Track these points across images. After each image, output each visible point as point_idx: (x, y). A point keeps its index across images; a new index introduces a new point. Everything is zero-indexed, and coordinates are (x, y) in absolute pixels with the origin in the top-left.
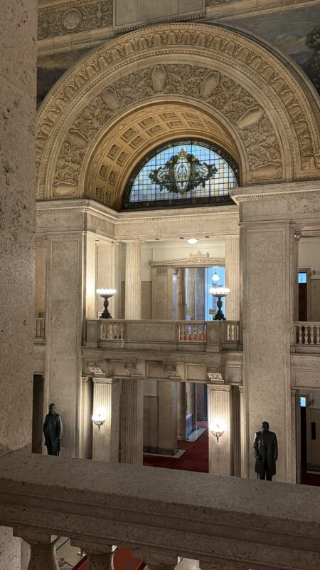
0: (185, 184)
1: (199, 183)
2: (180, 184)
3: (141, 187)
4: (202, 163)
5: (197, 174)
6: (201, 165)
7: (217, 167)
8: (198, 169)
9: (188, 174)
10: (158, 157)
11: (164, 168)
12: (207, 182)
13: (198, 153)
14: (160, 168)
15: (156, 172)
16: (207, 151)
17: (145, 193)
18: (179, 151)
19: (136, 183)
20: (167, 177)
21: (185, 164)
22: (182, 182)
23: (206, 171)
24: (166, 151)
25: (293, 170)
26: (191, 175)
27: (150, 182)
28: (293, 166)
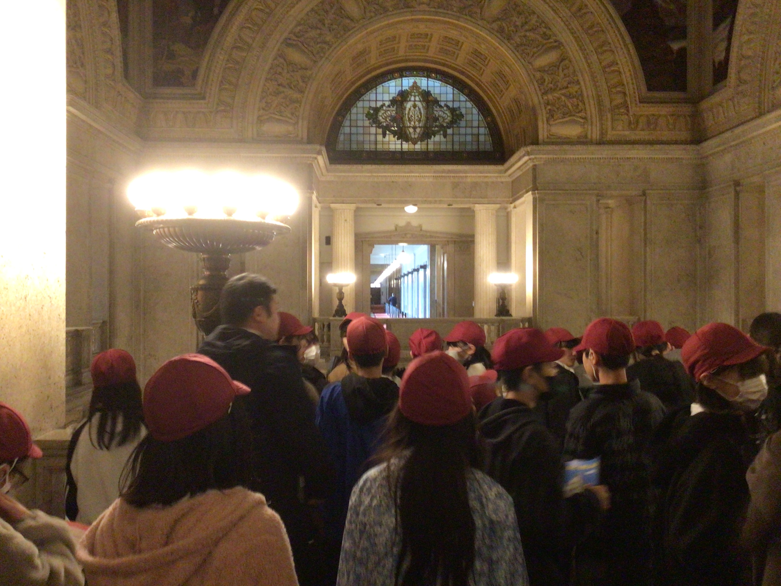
1: (438, 132)
2: (411, 130)
3: (354, 130)
5: (436, 119)
6: (440, 106)
7: (463, 111)
8: (438, 112)
9: (423, 118)
11: (389, 106)
12: (449, 131)
14: (383, 105)
17: (360, 138)
18: (411, 84)
20: (394, 119)
21: (419, 104)
23: (447, 116)
26: (427, 118)
27: (367, 123)
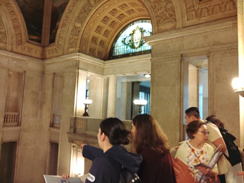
25: (12, 48)
28: (12, 46)
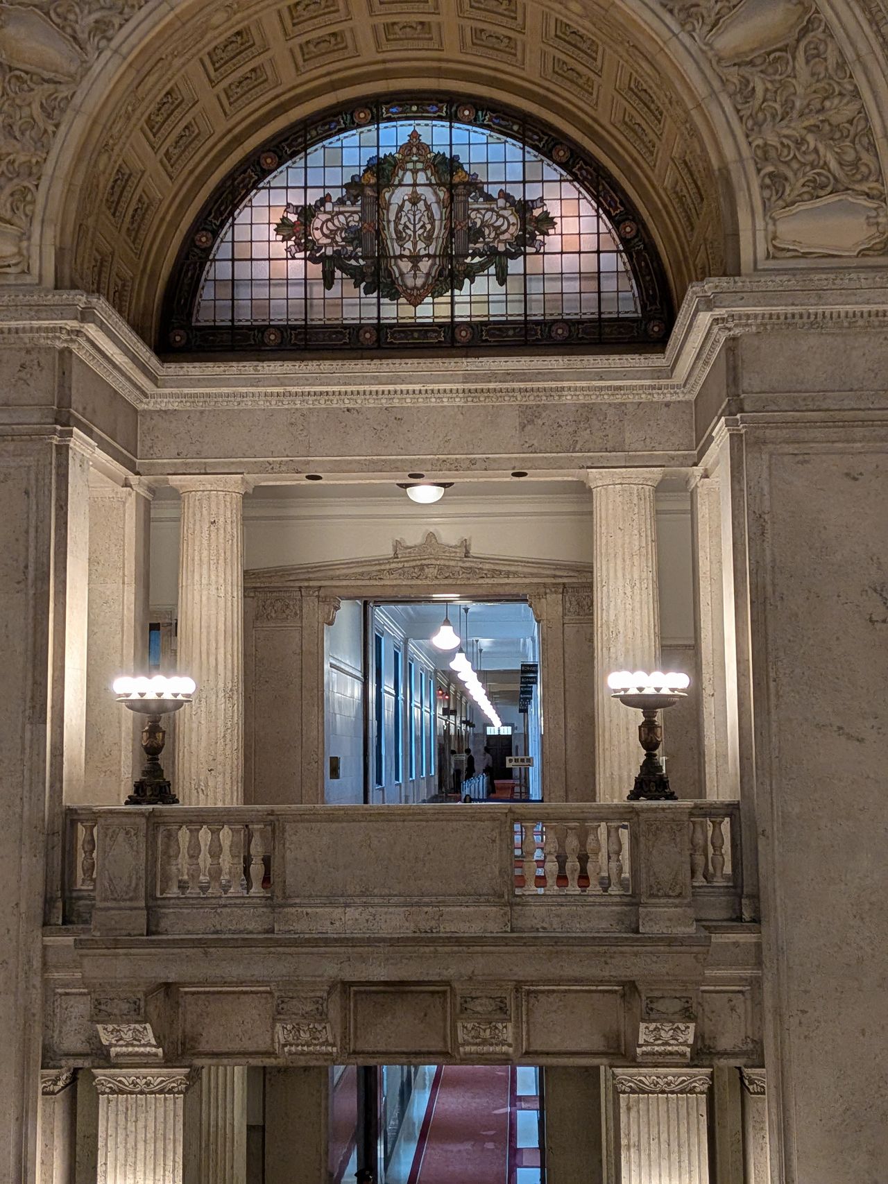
0: (425, 265)
4: (493, 191)
10: (316, 155)
13: (478, 155)
15: (306, 213)
16: (513, 149)
19: (223, 251)
22: (415, 259)
24: (350, 139)
